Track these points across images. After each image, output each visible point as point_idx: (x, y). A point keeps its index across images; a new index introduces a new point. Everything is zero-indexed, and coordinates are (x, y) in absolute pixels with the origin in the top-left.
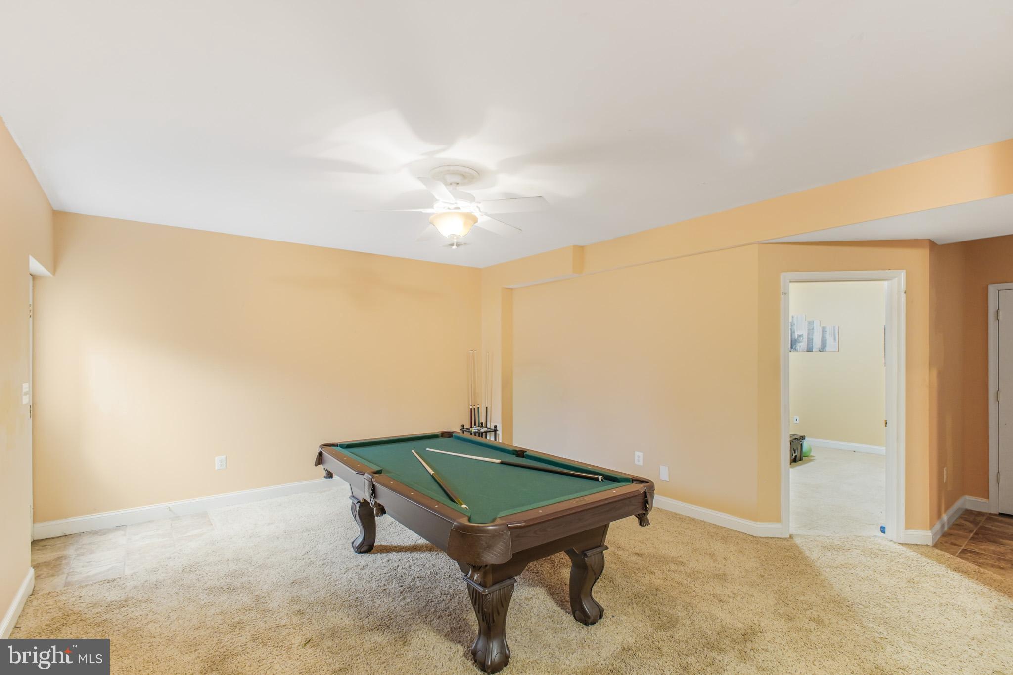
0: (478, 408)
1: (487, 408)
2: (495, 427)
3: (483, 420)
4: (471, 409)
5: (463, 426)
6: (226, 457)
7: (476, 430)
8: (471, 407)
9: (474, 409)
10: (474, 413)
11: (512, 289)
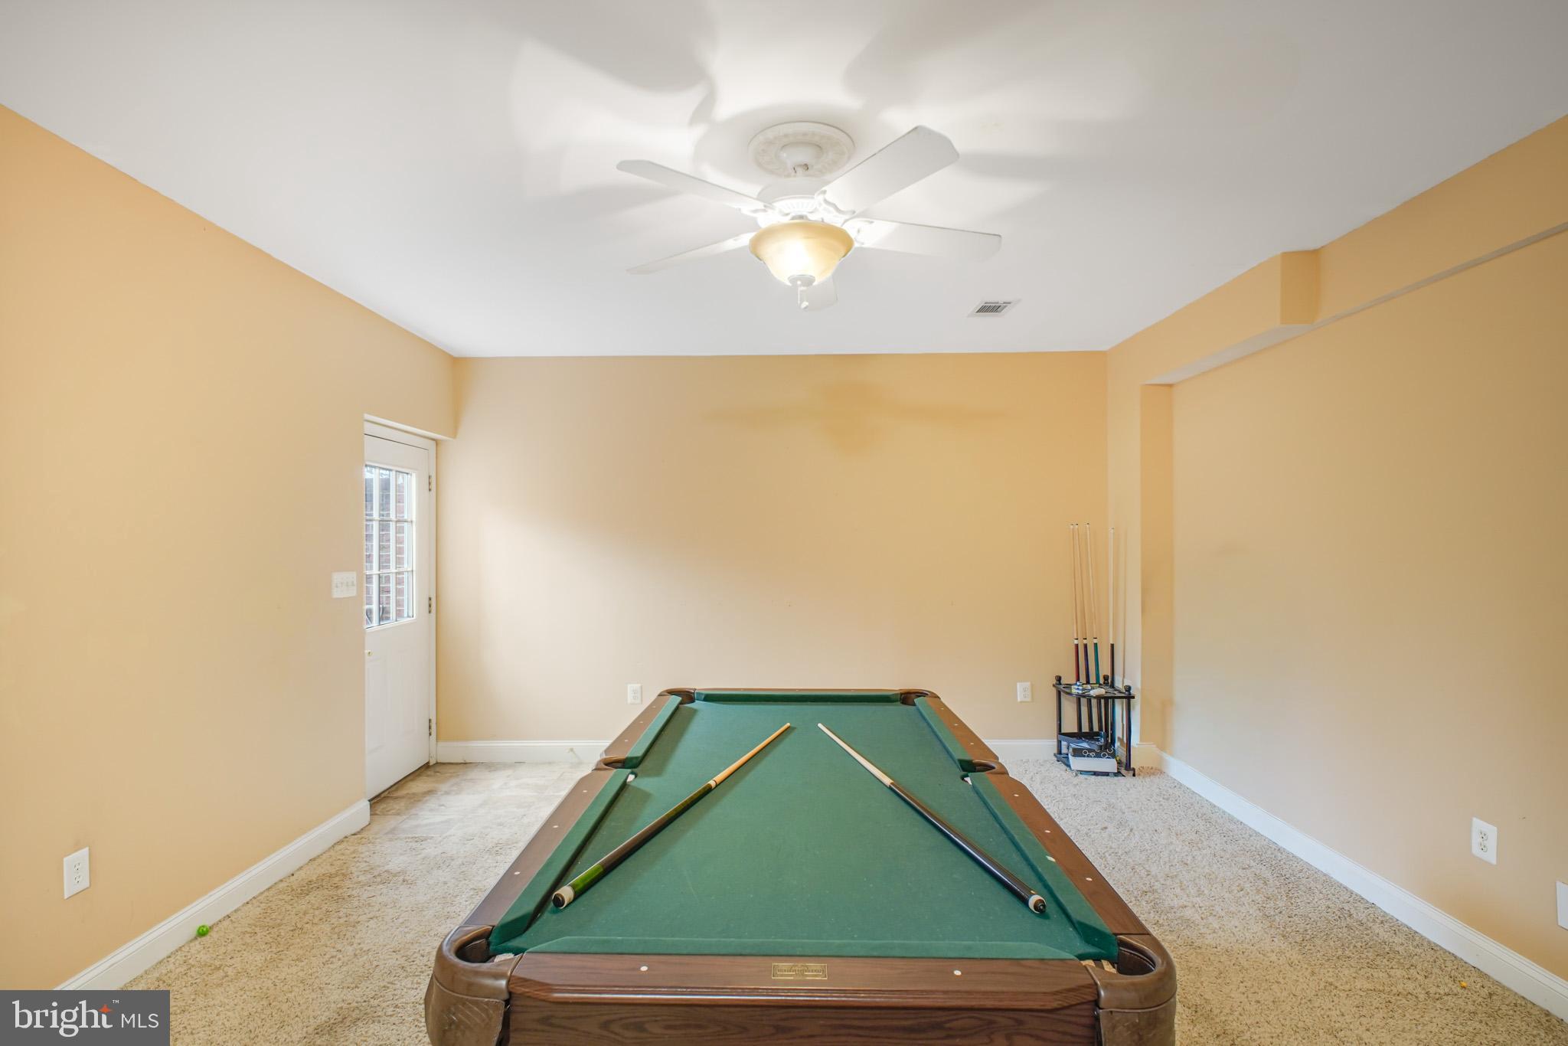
0: (1096, 645)
1: (1112, 646)
2: (1128, 689)
3: (1105, 670)
4: (1077, 646)
5: (1059, 679)
6: (641, 687)
7: (1080, 692)
8: (1076, 642)
9: (1086, 646)
10: (1083, 654)
11: (1171, 386)
